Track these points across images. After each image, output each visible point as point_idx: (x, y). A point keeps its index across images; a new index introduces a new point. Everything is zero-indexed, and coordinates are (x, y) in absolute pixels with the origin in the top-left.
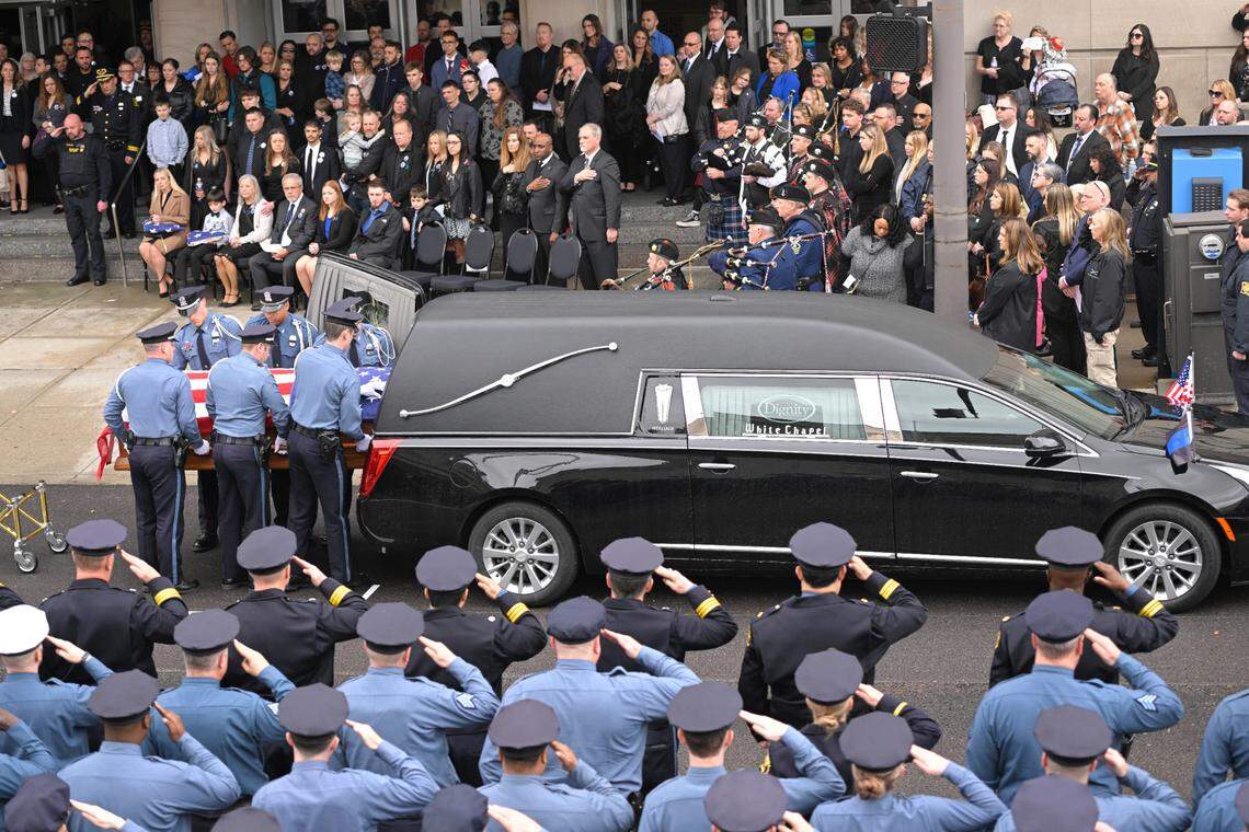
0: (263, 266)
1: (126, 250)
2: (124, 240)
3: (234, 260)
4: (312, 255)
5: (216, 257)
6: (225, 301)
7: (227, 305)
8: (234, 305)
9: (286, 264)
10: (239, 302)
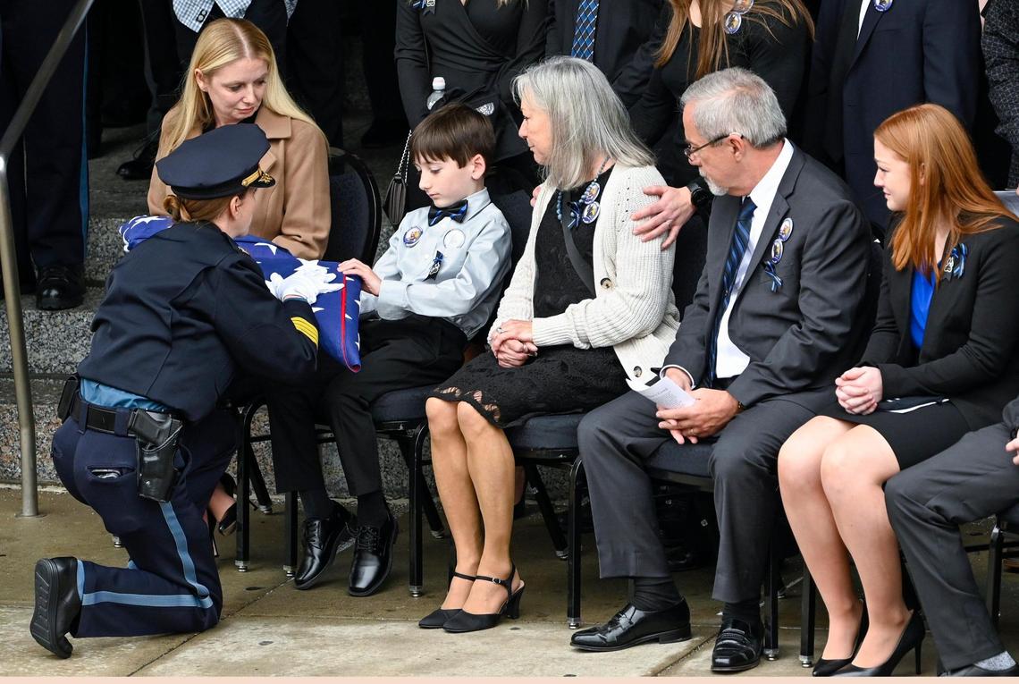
0: (633, 455)
1: (39, 357)
2: (31, 314)
3: (508, 421)
4: (851, 419)
5: (434, 405)
6: (451, 603)
7: (461, 622)
8: (490, 621)
9: (728, 453)
10: (510, 611)
